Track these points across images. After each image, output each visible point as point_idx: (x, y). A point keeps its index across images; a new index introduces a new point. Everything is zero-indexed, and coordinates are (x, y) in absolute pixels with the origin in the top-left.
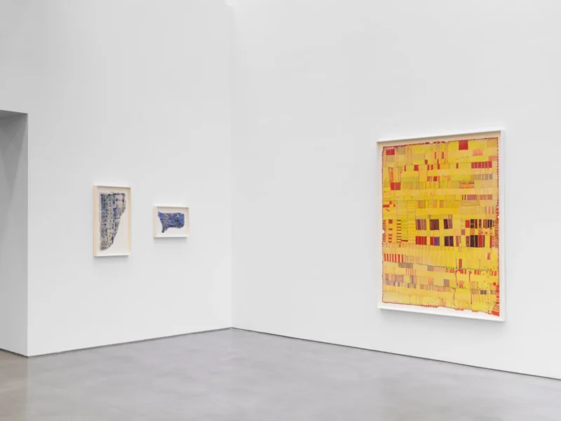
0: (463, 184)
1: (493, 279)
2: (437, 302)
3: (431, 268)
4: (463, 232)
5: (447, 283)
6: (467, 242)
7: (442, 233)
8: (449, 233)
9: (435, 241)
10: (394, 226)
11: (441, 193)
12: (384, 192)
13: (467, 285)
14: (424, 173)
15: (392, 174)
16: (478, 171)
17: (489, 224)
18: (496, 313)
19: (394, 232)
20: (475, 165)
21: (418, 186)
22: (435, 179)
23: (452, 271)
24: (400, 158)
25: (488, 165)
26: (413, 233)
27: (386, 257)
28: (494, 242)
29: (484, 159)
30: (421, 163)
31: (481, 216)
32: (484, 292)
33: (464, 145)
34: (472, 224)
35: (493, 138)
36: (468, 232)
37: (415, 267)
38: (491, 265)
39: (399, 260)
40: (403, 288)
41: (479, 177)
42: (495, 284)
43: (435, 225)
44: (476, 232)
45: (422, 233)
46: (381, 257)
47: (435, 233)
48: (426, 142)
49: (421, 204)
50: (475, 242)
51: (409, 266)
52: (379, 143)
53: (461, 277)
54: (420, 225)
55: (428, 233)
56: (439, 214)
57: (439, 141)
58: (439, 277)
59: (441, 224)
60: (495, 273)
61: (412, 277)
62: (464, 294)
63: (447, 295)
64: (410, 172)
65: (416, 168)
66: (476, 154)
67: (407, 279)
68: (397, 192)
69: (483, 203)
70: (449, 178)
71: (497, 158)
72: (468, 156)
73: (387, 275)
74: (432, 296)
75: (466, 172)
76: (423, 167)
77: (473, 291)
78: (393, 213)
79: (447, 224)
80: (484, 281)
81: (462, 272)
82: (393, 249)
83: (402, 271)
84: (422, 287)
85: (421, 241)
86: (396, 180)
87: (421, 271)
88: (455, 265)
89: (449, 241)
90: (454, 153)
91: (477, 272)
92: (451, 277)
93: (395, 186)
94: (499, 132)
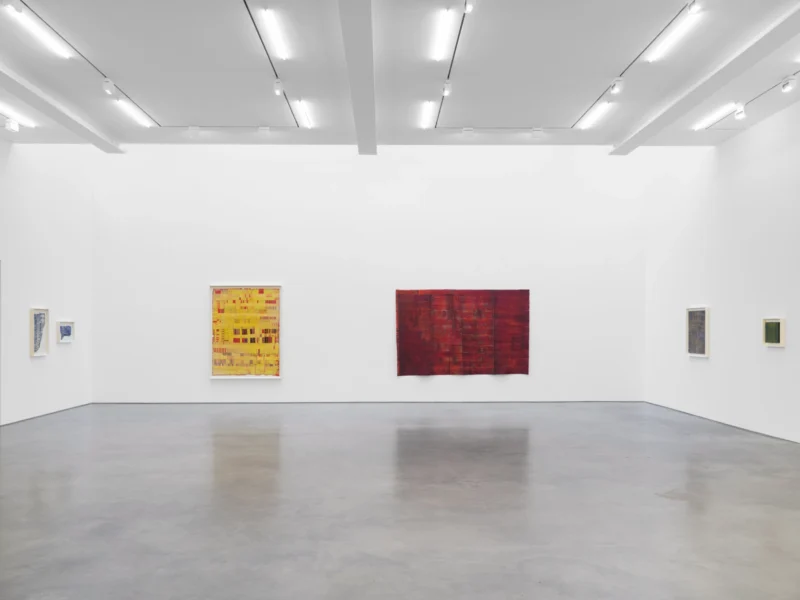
0: (261, 311)
1: (276, 359)
2: (246, 372)
3: (242, 355)
4: (261, 336)
5: (251, 362)
6: (263, 341)
7: (249, 336)
8: (253, 336)
9: (245, 341)
10: (219, 333)
11: (248, 315)
12: (213, 315)
13: (262, 362)
14: (238, 305)
15: (219, 306)
16: (269, 305)
17: (275, 331)
18: (278, 375)
19: (220, 337)
20: (267, 302)
21: (234, 310)
22: (245, 308)
23: (254, 355)
24: (224, 296)
25: (274, 302)
26: (232, 336)
27: (215, 350)
28: (277, 340)
29: (272, 299)
30: (237, 299)
31: (271, 327)
32: (271, 365)
33: (261, 291)
34: (266, 331)
35: (277, 289)
36: (263, 335)
37: (233, 354)
38: (276, 351)
39: (224, 351)
40: (225, 367)
41: (270, 308)
42: (277, 361)
43: (245, 332)
44: (268, 335)
45: (237, 336)
46: (211, 350)
47: (245, 336)
48: (240, 288)
49: (237, 321)
50: (267, 340)
51: (229, 354)
52: (209, 286)
53: (259, 358)
54: (236, 332)
55: (241, 336)
56: (248, 326)
57: (247, 288)
58: (247, 360)
59: (249, 331)
60: (277, 355)
61: (231, 360)
62: (262, 367)
63: (252, 368)
64: (231, 304)
65: (234, 302)
66: (268, 296)
67: (228, 362)
68: (222, 314)
69: (272, 321)
70: (253, 308)
71: (278, 299)
72: (263, 297)
73: (215, 360)
74: (243, 369)
75: (263, 305)
76: (238, 302)
77: (266, 365)
78: (219, 326)
79: (252, 331)
80: (271, 360)
81: (260, 355)
82: (217, 346)
83: (225, 357)
84: (237, 365)
85: (236, 341)
86: (221, 308)
87: (236, 357)
88: (256, 352)
89: (253, 340)
90: (256, 295)
91: (268, 355)
92: (253, 358)
93: (221, 311)
94: (280, 287)
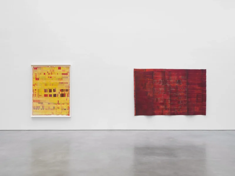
0: (59, 79)
1: (68, 106)
2: (51, 113)
3: (49, 104)
4: (59, 93)
5: (54, 108)
6: (60, 96)
7: (53, 93)
8: (55, 93)
9: (50, 96)
10: (37, 91)
11: (52, 82)
12: (33, 81)
13: (60, 108)
14: (47, 75)
15: (36, 75)
16: (64, 76)
17: (67, 90)
18: (69, 115)
19: (37, 93)
20: (63, 74)
21: (45, 79)
22: (51, 77)
23: (56, 104)
24: (39, 71)
25: (67, 74)
26: (43, 93)
27: (34, 101)
28: (68, 96)
29: (65, 72)
30: (46, 72)
31: (65, 88)
32: (65, 109)
33: (60, 68)
34: (62, 90)
35: (68, 67)
36: (61, 93)
37: (44, 103)
38: (67, 102)
39: (39, 102)
40: (40, 110)
41: (64, 77)
42: (68, 107)
43: (50, 91)
44: (63, 93)
45: (46, 93)
46: (32, 101)
47: (51, 93)
48: (48, 66)
49: (46, 85)
50: (63, 95)
51: (42, 103)
52: (32, 65)
53: (58, 106)
54: (45, 91)
55: (48, 93)
56: (52, 88)
57: (52, 66)
58: (52, 106)
59: (53, 90)
60: (68, 104)
61: (43, 107)
62: (60, 110)
63: (54, 111)
64: (43, 75)
65: (45, 74)
66: (63, 71)
67: (41, 107)
68: (38, 81)
69: (65, 85)
70: (55, 77)
71: (69, 72)
72: (61, 71)
73: (34, 106)
74: (50, 112)
75: (60, 76)
76: (47, 74)
77: (62, 109)
78: (36, 87)
79: (54, 91)
80: (65, 106)
81: (59, 104)
82: (36, 98)
83: (39, 105)
84: (46, 109)
85: (46, 96)
86: (37, 77)
87: (46, 105)
88: (56, 102)
89: (55, 96)
90: (56, 70)
91: (63, 104)
92: (55, 106)
93: (37, 79)
94: (70, 65)
